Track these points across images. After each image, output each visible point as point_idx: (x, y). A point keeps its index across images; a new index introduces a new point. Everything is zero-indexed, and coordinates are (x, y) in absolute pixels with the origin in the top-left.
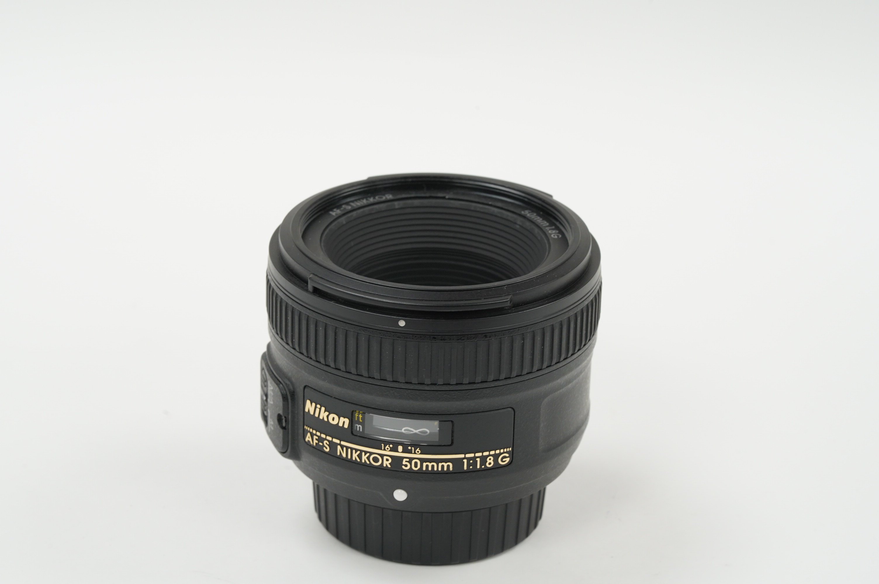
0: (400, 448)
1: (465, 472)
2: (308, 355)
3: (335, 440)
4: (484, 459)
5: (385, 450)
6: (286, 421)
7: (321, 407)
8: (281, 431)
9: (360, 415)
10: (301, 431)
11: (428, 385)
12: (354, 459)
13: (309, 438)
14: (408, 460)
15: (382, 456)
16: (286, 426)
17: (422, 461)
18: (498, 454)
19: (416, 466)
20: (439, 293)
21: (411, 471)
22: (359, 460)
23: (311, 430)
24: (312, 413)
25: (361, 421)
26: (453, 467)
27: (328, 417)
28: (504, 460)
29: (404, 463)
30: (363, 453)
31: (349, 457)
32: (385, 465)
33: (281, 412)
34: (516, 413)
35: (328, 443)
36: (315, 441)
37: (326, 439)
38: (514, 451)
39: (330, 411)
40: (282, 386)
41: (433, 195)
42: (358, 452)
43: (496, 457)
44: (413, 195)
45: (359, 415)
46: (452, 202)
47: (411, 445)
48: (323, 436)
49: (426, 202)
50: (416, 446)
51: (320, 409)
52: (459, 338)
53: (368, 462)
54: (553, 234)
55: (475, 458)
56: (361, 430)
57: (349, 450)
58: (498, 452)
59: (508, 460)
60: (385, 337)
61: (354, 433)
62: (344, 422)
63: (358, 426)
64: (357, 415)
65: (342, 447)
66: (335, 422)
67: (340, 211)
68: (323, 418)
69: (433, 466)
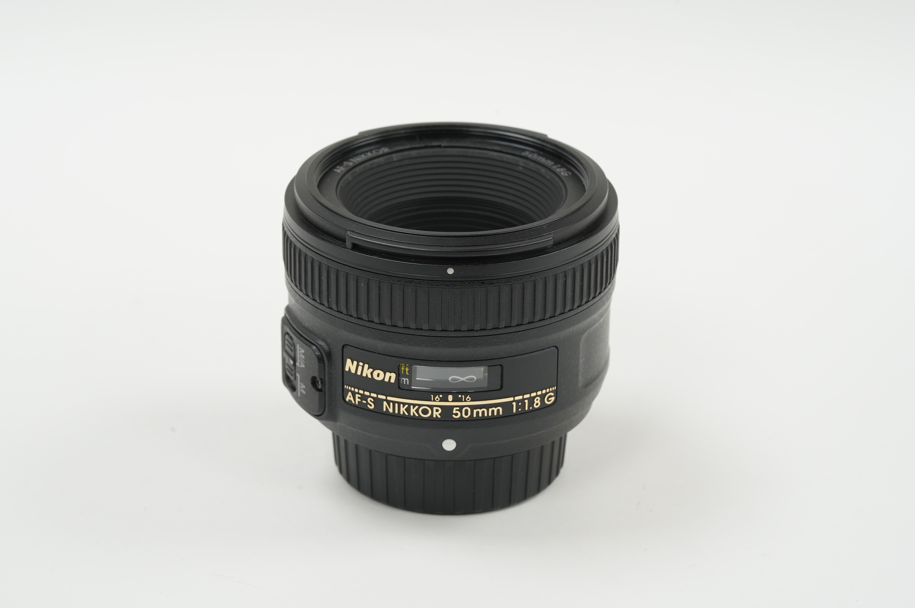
0: (450, 397)
1: (515, 415)
2: (347, 313)
3: (380, 397)
4: (531, 400)
5: (434, 401)
6: (322, 383)
7: (364, 364)
8: (317, 393)
9: (407, 368)
10: (340, 391)
11: (477, 331)
12: (402, 413)
13: (350, 397)
14: (458, 408)
15: (431, 407)
16: (322, 388)
17: (473, 408)
18: (544, 393)
19: (466, 413)
20: (483, 238)
21: (461, 419)
22: (407, 414)
23: (353, 389)
24: (353, 371)
25: (408, 374)
26: (502, 412)
27: (372, 373)
28: (550, 399)
29: (454, 412)
30: (412, 406)
31: (397, 412)
32: (434, 416)
33: (316, 375)
34: (560, 352)
35: (372, 400)
36: (357, 400)
37: (370, 396)
38: (558, 390)
39: (374, 367)
40: (316, 348)
41: (429, 144)
42: (407, 406)
43: (542, 397)
44: (408, 147)
45: (405, 368)
46: (449, 149)
47: (462, 393)
48: (367, 393)
49: (422, 152)
50: (466, 394)
51: (363, 367)
52: (507, 281)
53: (417, 415)
54: (563, 172)
55: (524, 399)
56: (408, 384)
57: (397, 405)
58: (544, 392)
59: (553, 399)
60: (433, 287)
61: (401, 387)
62: (390, 377)
63: (405, 380)
64: (403, 369)
65: (389, 402)
66: (380, 378)
67: (344, 167)
68: (367, 375)
69: (483, 412)
